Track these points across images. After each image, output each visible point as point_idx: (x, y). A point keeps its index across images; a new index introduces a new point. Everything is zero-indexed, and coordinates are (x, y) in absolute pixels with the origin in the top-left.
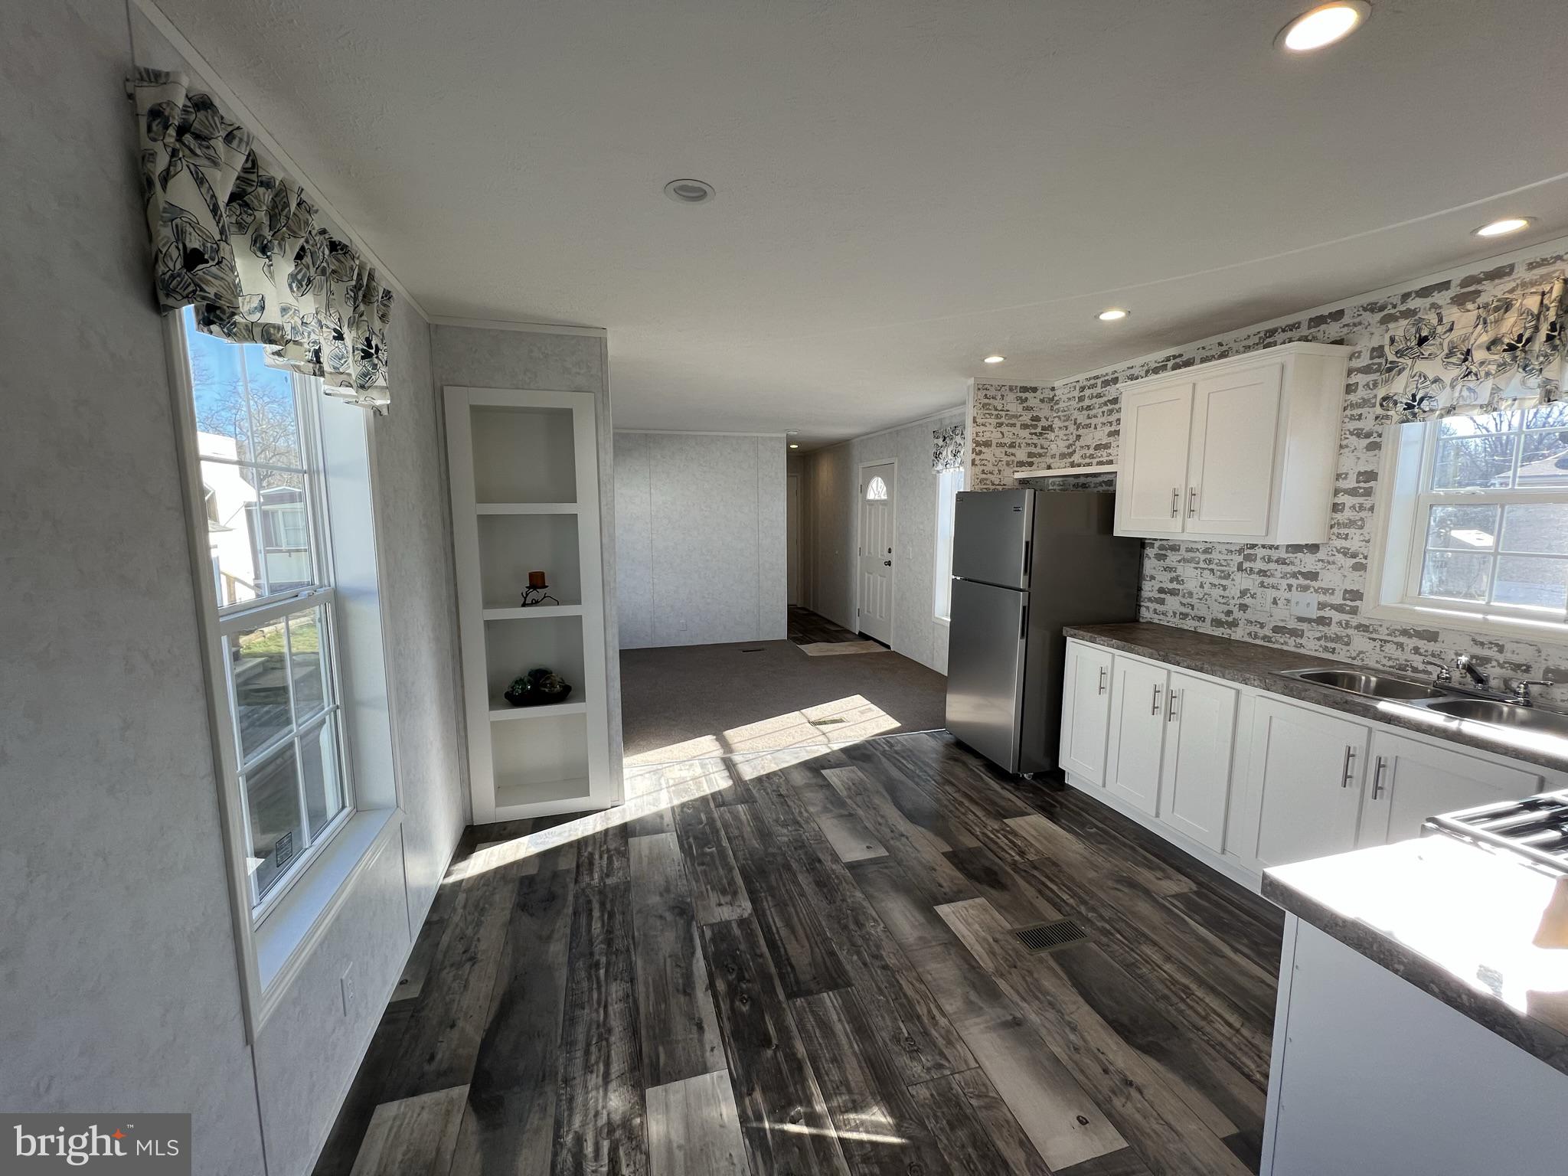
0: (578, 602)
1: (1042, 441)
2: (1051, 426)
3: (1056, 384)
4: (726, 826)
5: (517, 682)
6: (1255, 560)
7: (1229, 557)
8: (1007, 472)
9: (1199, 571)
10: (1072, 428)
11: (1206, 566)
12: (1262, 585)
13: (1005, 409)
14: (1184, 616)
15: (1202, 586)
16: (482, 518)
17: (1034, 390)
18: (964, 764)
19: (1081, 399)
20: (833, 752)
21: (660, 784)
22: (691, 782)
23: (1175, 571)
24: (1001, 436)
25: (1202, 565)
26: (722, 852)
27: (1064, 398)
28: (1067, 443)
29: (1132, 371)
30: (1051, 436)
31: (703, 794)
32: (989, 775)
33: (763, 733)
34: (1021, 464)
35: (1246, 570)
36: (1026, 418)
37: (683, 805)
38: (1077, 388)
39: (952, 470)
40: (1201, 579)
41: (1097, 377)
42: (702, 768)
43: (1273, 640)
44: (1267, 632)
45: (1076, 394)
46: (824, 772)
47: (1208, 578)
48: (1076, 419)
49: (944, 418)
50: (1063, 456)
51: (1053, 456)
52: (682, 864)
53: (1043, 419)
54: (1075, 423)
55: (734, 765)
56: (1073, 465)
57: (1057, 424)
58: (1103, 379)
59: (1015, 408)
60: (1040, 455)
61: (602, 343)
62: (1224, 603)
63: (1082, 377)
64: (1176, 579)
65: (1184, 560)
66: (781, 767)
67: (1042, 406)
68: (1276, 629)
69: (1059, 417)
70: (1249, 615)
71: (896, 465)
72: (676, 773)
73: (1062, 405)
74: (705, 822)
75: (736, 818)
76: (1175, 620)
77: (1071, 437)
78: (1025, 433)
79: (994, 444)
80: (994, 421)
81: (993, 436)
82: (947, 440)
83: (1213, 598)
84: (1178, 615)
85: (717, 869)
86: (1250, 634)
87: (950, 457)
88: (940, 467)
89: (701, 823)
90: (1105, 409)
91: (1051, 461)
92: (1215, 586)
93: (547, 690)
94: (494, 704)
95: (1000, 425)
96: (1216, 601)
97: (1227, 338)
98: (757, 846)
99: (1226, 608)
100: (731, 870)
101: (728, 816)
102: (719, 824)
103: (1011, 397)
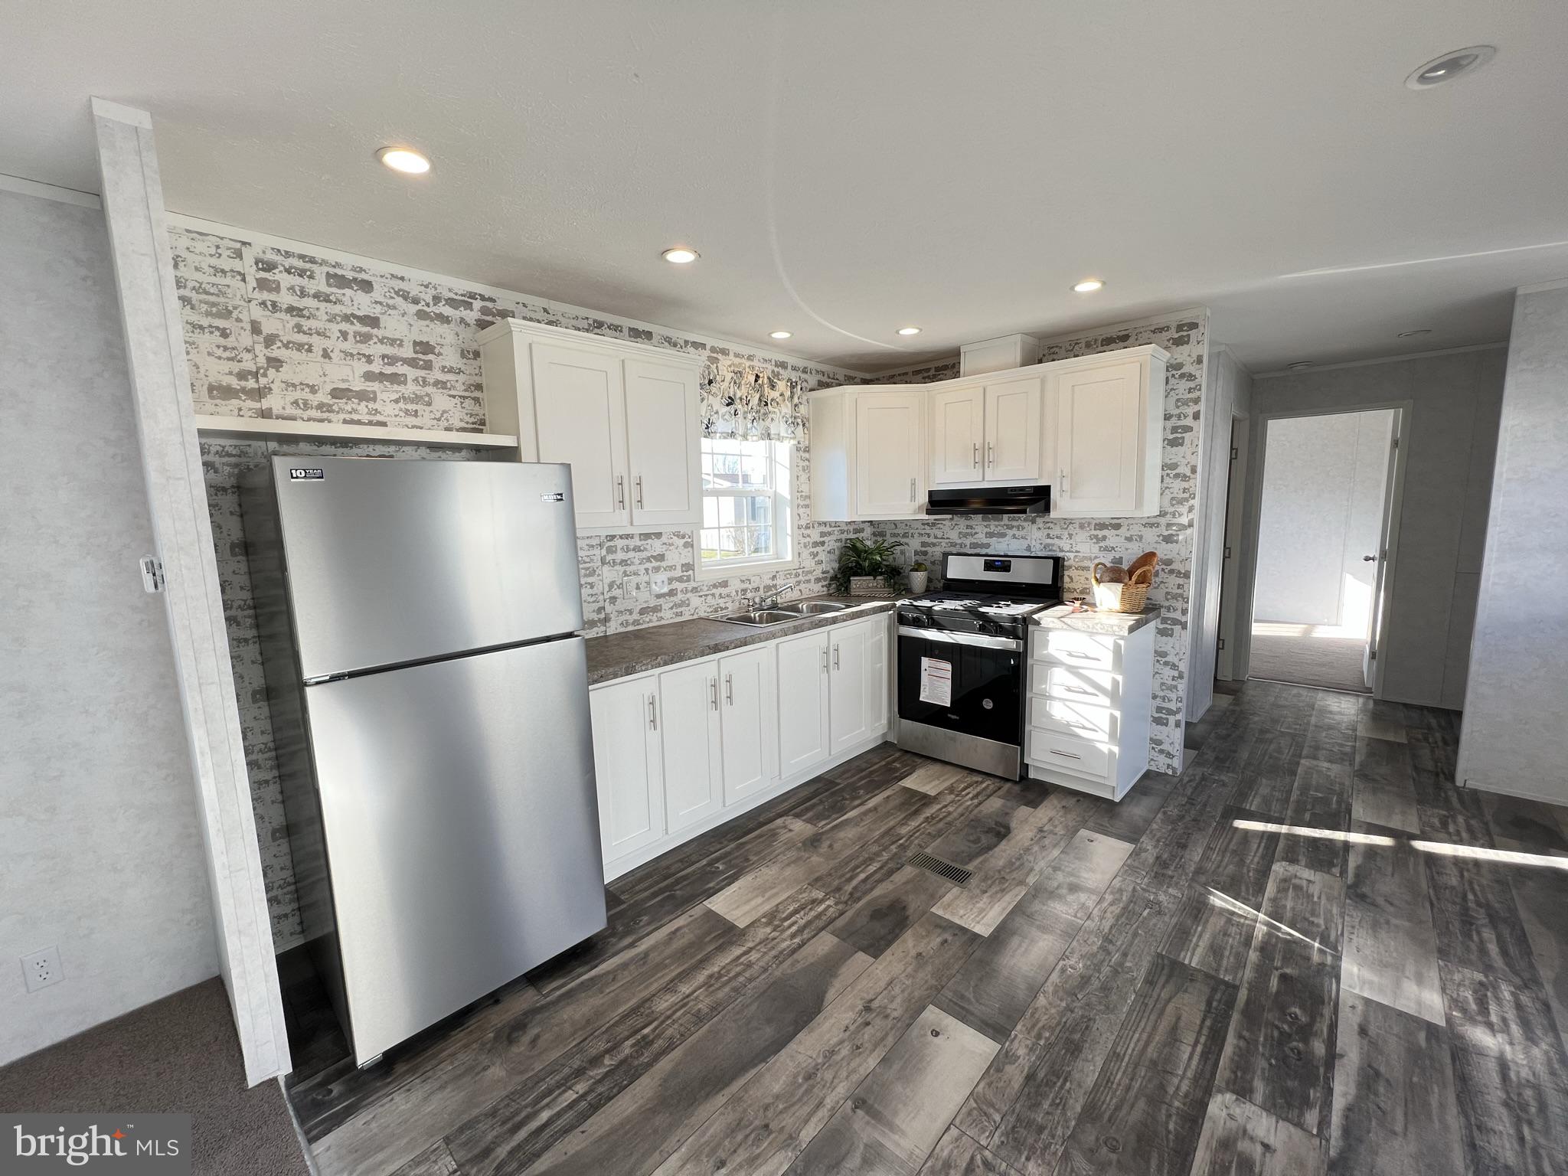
6: (616, 552)
7: (591, 553)
19: (265, 285)
27: (191, 258)
29: (402, 286)
35: (609, 562)
38: (250, 259)
41: (313, 260)
43: (641, 621)
44: (636, 616)
45: (250, 269)
48: (256, 324)
50: (223, 392)
54: (258, 331)
58: (330, 270)
62: (594, 602)
63: (258, 240)
73: (190, 273)
86: (622, 624)
90: (348, 327)
96: (585, 601)
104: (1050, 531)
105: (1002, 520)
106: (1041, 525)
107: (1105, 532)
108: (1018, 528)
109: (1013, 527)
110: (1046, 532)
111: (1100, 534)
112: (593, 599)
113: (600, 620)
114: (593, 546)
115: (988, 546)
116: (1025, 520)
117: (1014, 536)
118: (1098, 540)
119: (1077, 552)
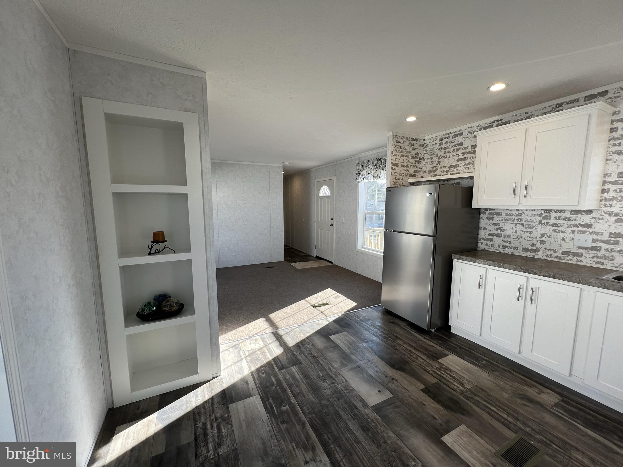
0: (189, 250)
1: (419, 165)
2: (423, 158)
3: (426, 138)
4: (290, 386)
5: (145, 306)
6: (550, 219)
7: (533, 217)
8: (405, 179)
9: (514, 225)
10: (435, 158)
11: (519, 222)
12: (555, 231)
13: (405, 148)
14: (505, 247)
15: (516, 232)
16: (116, 195)
17: (417, 140)
18: (399, 325)
19: (440, 144)
20: (330, 323)
21: (241, 356)
22: (258, 352)
23: (499, 225)
24: (403, 161)
25: (516, 222)
26: (293, 408)
27: (430, 144)
28: (432, 166)
29: (471, 129)
30: (423, 163)
31: (267, 360)
32: (414, 331)
33: (290, 314)
34: (411, 175)
35: (544, 224)
36: (413, 154)
37: (258, 370)
38: (438, 139)
39: (367, 181)
40: (516, 229)
41: (450, 133)
42: (263, 341)
43: (562, 258)
44: (558, 254)
45: (438, 142)
46: (332, 337)
47: (520, 228)
48: (437, 154)
49: (362, 157)
50: (430, 172)
51: (424, 172)
52: (270, 425)
53: (420, 154)
54: (437, 156)
55: (281, 337)
56: (436, 175)
57: (426, 157)
58: (454, 134)
59: (409, 148)
60: (419, 172)
61: (203, 82)
62: (530, 240)
63: (441, 134)
64: (500, 229)
65: (505, 220)
66: (307, 336)
67: (420, 148)
68: (564, 253)
69: (427, 154)
70: (547, 246)
71: (335, 179)
72: (249, 346)
73: (429, 148)
74: (275, 384)
75: (294, 377)
76: (499, 249)
77: (435, 162)
78: (413, 161)
79: (400, 165)
80: (400, 154)
81: (400, 161)
82: (364, 167)
83: (523, 238)
84: (501, 247)
85: (295, 426)
86: (547, 255)
87: (366, 175)
88: (360, 180)
89: (273, 385)
90: (455, 148)
91: (423, 174)
92: (524, 232)
93: (167, 309)
94: (128, 322)
95: (403, 156)
96: (525, 239)
97: (530, 109)
98: (314, 400)
99: (531, 243)
100: (303, 425)
101: (288, 377)
102: (285, 385)
103: (407, 142)
112: (530, 239)
113: (532, 250)
114: (535, 215)
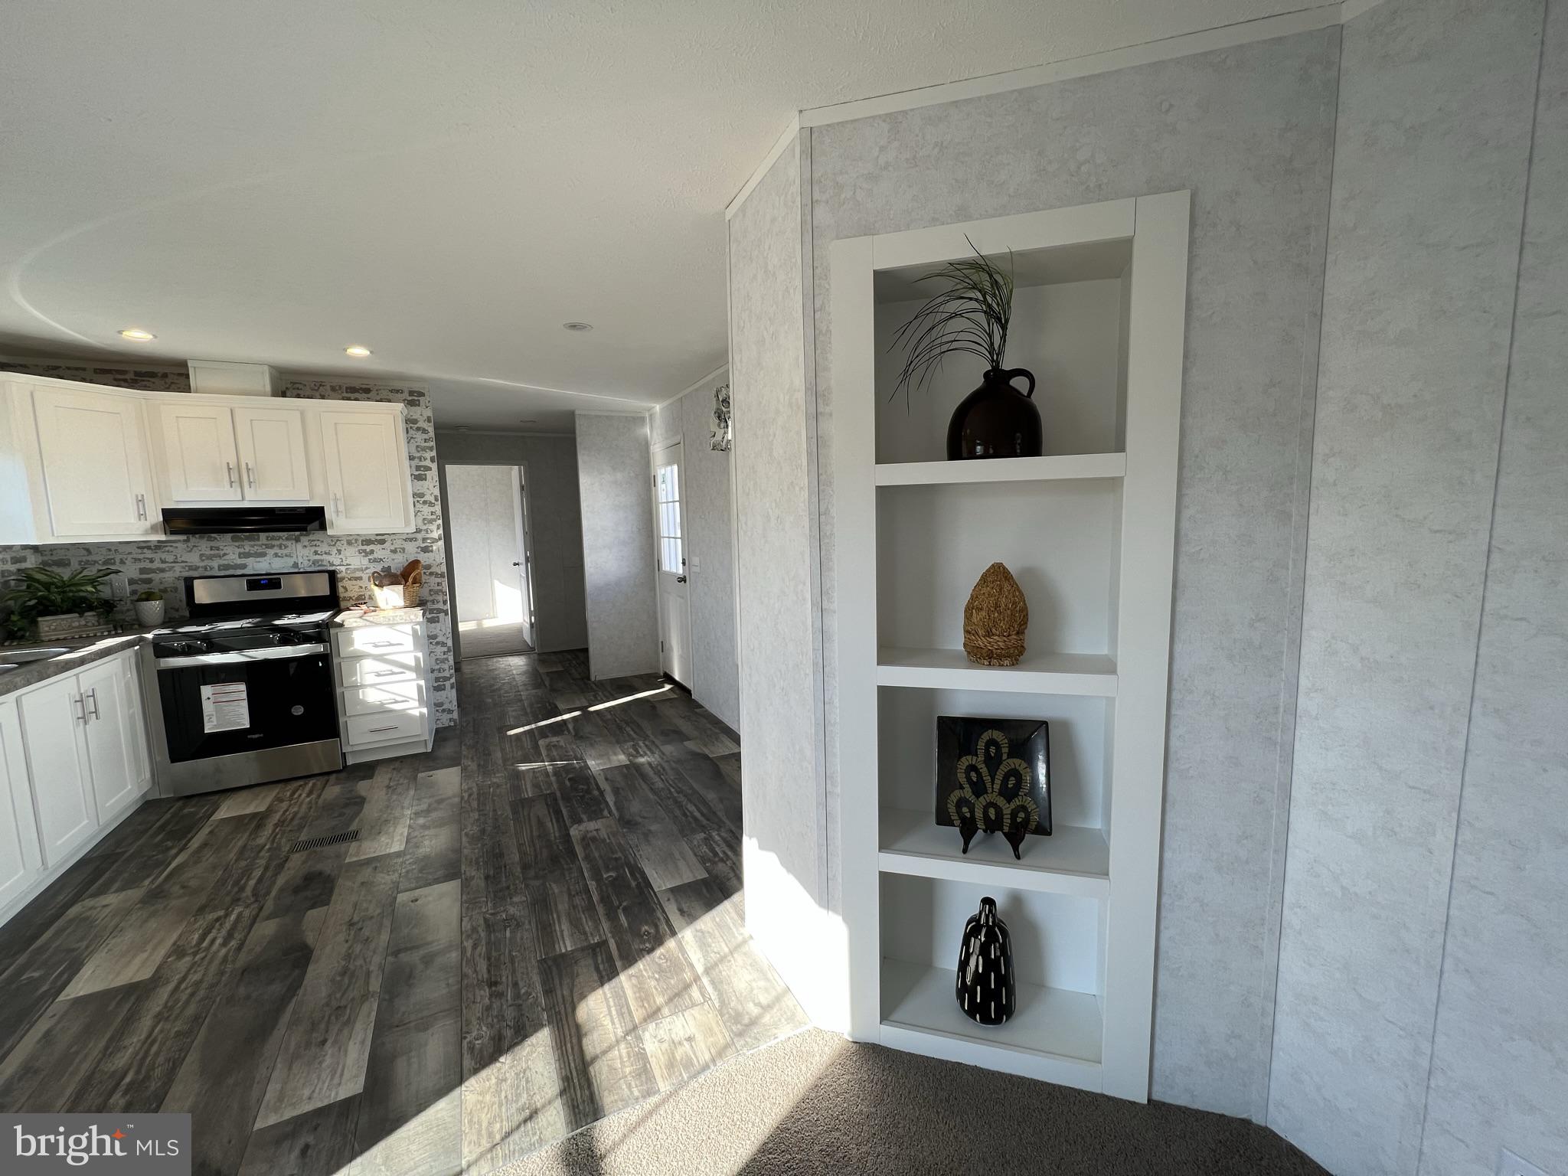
26: (597, 876)
31: (632, 971)
37: (659, 941)
52: (639, 857)
74: (620, 911)
75: (575, 924)
85: (601, 857)
89: (625, 910)
101: (588, 926)
102: (601, 910)
104: (317, 549)
105: (258, 540)
106: (307, 543)
107: (371, 547)
108: (280, 547)
109: (274, 546)
110: (313, 549)
111: (368, 548)
115: (244, 566)
116: (287, 539)
117: (276, 555)
118: (366, 553)
119: (347, 565)
